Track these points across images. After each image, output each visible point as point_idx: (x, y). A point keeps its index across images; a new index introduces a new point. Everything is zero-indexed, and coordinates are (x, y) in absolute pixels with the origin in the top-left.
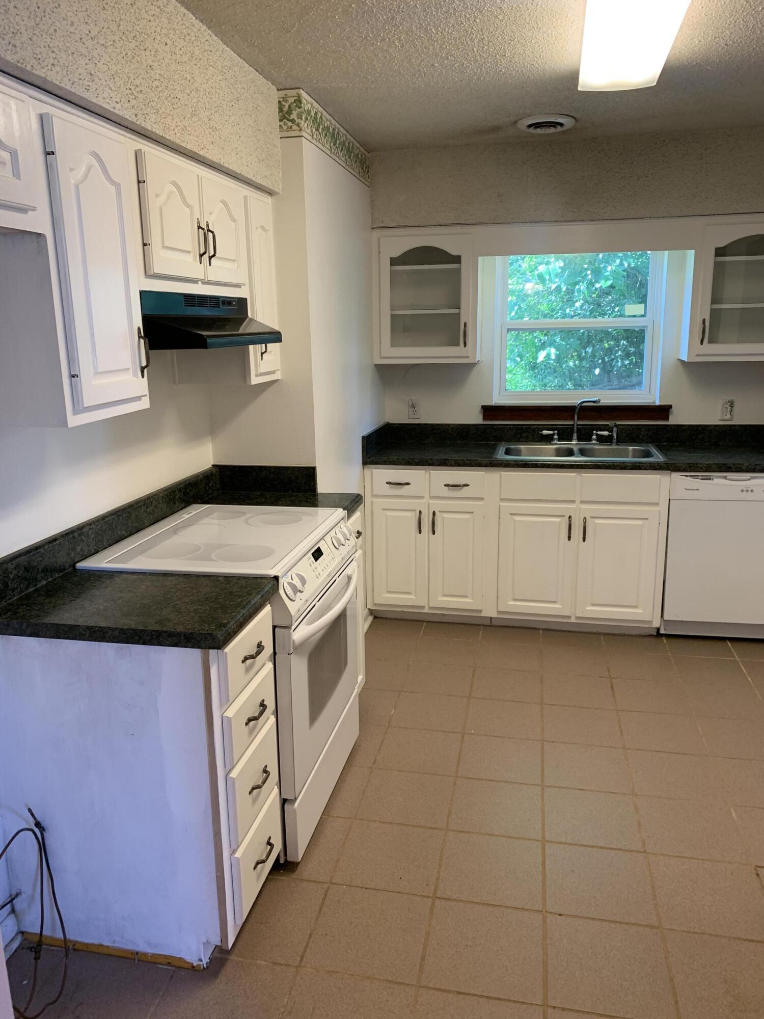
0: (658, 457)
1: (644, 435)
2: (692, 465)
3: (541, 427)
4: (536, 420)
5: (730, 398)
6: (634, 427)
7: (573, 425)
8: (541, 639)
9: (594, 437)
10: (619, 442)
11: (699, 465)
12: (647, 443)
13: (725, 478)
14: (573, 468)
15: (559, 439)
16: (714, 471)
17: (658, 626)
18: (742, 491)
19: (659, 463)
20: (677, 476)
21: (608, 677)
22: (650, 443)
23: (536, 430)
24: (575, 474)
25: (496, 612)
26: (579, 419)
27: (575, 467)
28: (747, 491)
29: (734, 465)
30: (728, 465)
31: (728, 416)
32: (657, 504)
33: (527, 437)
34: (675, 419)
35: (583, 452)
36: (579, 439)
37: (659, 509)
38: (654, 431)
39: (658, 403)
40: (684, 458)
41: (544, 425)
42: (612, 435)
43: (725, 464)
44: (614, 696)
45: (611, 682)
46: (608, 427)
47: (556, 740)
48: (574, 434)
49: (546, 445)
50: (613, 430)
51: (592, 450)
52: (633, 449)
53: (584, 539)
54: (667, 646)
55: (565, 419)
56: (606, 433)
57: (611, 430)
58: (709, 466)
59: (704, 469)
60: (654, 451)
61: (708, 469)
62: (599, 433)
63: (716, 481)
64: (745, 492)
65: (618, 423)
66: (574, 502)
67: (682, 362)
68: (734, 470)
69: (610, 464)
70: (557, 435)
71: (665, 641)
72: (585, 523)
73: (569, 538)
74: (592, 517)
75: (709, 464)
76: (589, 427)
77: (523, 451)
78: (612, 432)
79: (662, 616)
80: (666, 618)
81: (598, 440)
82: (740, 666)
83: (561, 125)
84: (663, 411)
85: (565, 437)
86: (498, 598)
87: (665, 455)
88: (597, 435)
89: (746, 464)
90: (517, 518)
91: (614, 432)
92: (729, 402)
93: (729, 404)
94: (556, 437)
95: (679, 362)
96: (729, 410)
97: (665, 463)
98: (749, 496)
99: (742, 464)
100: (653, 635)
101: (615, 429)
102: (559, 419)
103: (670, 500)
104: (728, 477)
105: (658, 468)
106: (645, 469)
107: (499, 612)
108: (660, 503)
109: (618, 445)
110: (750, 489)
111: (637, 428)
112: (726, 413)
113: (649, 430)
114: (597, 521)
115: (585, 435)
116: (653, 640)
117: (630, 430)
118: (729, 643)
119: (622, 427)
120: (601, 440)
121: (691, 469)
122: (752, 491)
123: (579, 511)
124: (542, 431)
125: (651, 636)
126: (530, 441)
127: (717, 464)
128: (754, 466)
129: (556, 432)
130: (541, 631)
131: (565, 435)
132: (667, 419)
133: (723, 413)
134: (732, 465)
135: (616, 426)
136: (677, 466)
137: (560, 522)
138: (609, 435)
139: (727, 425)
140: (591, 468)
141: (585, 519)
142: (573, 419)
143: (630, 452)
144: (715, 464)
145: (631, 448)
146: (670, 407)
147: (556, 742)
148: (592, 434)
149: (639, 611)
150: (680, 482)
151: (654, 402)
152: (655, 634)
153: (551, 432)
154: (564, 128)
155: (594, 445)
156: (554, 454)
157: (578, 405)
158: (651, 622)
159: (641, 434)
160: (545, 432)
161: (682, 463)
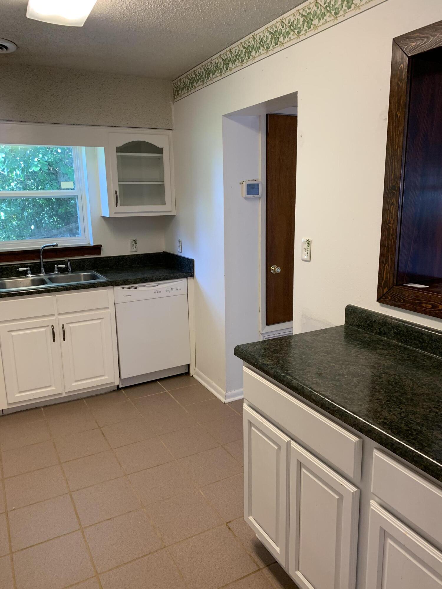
0: (103, 279)
1: (87, 265)
2: (125, 281)
3: (16, 266)
4: (13, 261)
5: (134, 239)
6: (80, 260)
7: (40, 263)
8: (44, 415)
9: (56, 269)
10: (73, 270)
11: (129, 281)
12: (90, 270)
13: (145, 286)
14: (50, 292)
15: (32, 273)
16: (139, 283)
17: (118, 384)
18: (155, 293)
19: (106, 282)
20: (117, 288)
21: (98, 427)
22: (92, 269)
23: (13, 268)
24: (52, 296)
25: (6, 405)
26: (43, 258)
27: (51, 291)
28: (158, 292)
29: (149, 278)
30: (145, 278)
31: (135, 249)
32: (108, 308)
33: (7, 274)
34: (106, 253)
35: (52, 280)
36: (46, 272)
37: (109, 311)
38: (94, 262)
39: (92, 244)
40: (118, 277)
41: (19, 264)
42: (68, 267)
43: (144, 278)
44: (106, 440)
45: (101, 431)
46: (63, 262)
47: (80, 488)
48: (42, 269)
49: (23, 278)
50: (68, 264)
51: (57, 278)
52: (83, 274)
53: (64, 339)
54: (126, 395)
55: (33, 259)
56: (63, 266)
57: (66, 264)
58: (135, 280)
59: (133, 282)
60: (98, 275)
61: (135, 282)
62: (59, 266)
63: (140, 288)
64: (156, 293)
65: (70, 258)
66: (53, 315)
67: (105, 218)
68: (149, 281)
69: (74, 286)
70: (30, 270)
71: (123, 392)
72: (63, 328)
73: (54, 340)
74: (67, 323)
75: (135, 279)
76: (51, 263)
77: (8, 285)
78: (67, 265)
79: (120, 377)
80: (122, 377)
81: (59, 271)
82: (170, 395)
83: (6, 48)
84: (97, 249)
85: (35, 271)
86: (7, 394)
87: (106, 276)
88: (58, 268)
89: (155, 277)
90: (13, 334)
91: (68, 265)
92: (134, 241)
93: (134, 242)
94: (29, 272)
95: (102, 218)
96: (135, 246)
97: (109, 282)
98: (159, 295)
99: (153, 277)
100: (115, 390)
101: (69, 263)
102: (28, 259)
103: (115, 304)
104: (146, 285)
105: (105, 285)
106: (98, 287)
107: (9, 404)
108: (110, 308)
109: (73, 273)
110: (159, 291)
111: (82, 261)
112: (133, 248)
113: (90, 261)
114: (71, 325)
115: (49, 269)
116: (115, 394)
117: (78, 263)
118: (159, 383)
119: (73, 261)
120: (61, 270)
121: (125, 283)
122: (160, 292)
123: (57, 321)
124: (18, 269)
125: (114, 391)
126: (10, 277)
127: (139, 278)
128: (159, 277)
129: (29, 268)
130: (42, 409)
131: (35, 270)
132: (100, 253)
133: (131, 248)
134: (147, 278)
135: (69, 261)
136: (117, 283)
137: (46, 331)
138: (66, 267)
139: (135, 255)
140: (62, 291)
141: (63, 325)
142: (40, 258)
143: (83, 277)
144: (138, 278)
145: (82, 274)
146: (101, 246)
147: (80, 489)
148: (54, 268)
149: (106, 377)
150: (120, 292)
151: (89, 244)
152: (116, 389)
153: (25, 269)
154: (8, 52)
155: (56, 274)
156: (31, 284)
157: (42, 248)
158: (114, 382)
159: (86, 265)
160: (21, 269)
161: (119, 281)
